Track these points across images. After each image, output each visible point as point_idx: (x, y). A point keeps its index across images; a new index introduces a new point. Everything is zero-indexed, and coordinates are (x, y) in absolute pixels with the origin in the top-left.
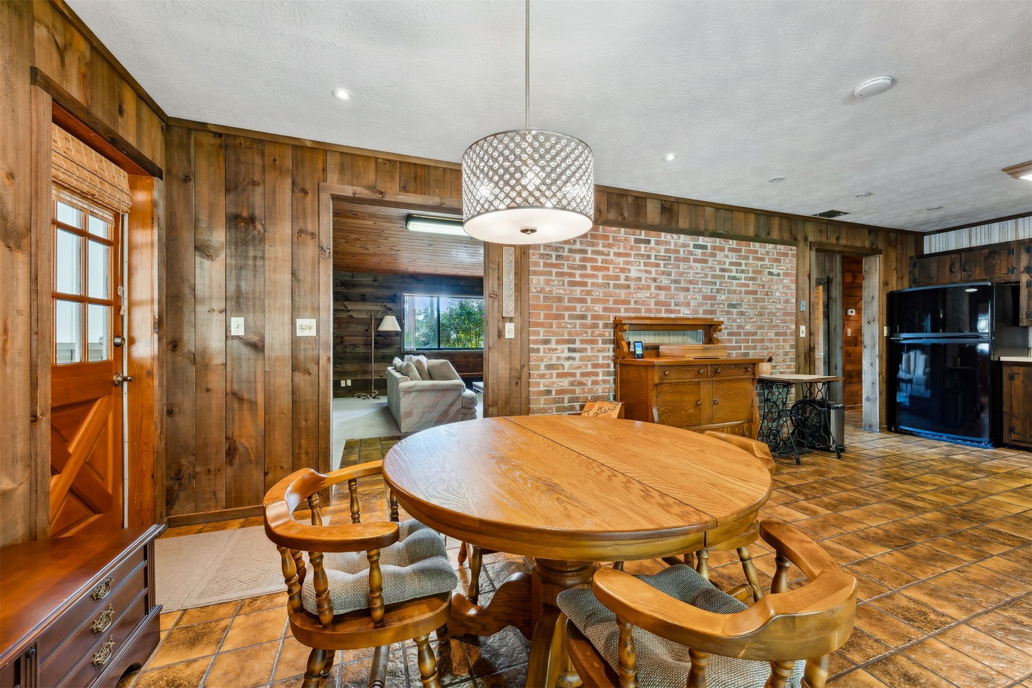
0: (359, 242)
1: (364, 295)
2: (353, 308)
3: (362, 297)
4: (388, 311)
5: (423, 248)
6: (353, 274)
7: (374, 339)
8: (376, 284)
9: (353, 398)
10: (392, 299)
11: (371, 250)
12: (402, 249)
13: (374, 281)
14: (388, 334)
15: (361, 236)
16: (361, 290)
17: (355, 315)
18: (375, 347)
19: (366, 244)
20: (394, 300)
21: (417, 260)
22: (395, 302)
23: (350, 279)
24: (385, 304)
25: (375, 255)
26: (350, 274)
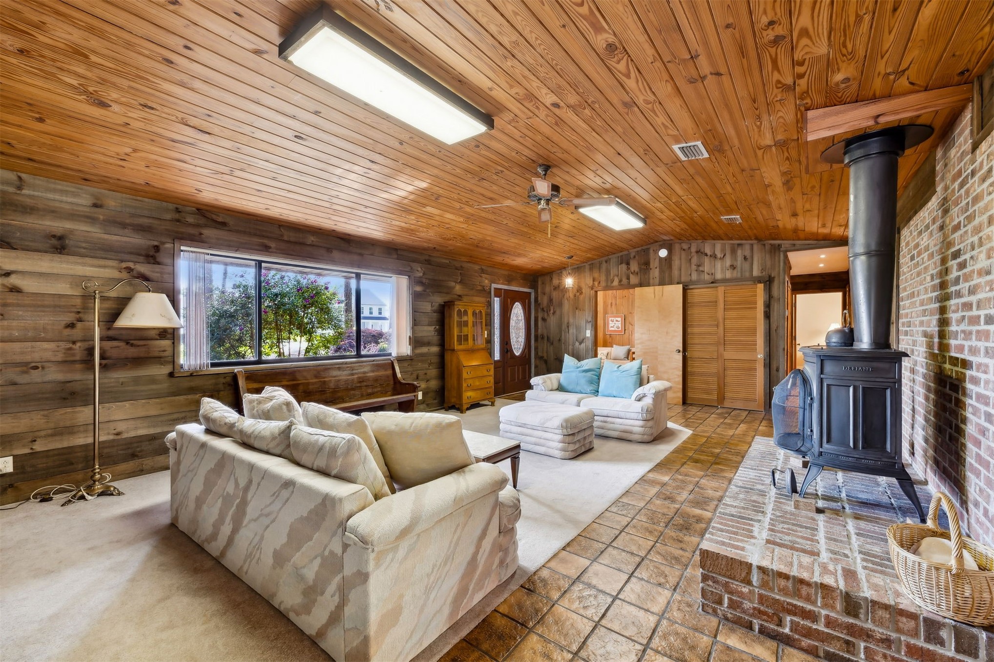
0: (81, 69)
1: (61, 238)
2: (20, 268)
3: (54, 241)
4: (147, 282)
5: (277, 140)
6: (20, 178)
7: (101, 349)
8: (100, 214)
9: (27, 506)
10: (147, 256)
11: (116, 114)
12: (216, 130)
13: (95, 205)
14: (139, 335)
15: (95, 43)
16: (48, 223)
17: (28, 285)
18: (100, 364)
19: (103, 82)
20: (154, 257)
21: (238, 173)
22: (159, 263)
23: (11, 189)
24: (131, 265)
25: (123, 130)
26: (11, 176)
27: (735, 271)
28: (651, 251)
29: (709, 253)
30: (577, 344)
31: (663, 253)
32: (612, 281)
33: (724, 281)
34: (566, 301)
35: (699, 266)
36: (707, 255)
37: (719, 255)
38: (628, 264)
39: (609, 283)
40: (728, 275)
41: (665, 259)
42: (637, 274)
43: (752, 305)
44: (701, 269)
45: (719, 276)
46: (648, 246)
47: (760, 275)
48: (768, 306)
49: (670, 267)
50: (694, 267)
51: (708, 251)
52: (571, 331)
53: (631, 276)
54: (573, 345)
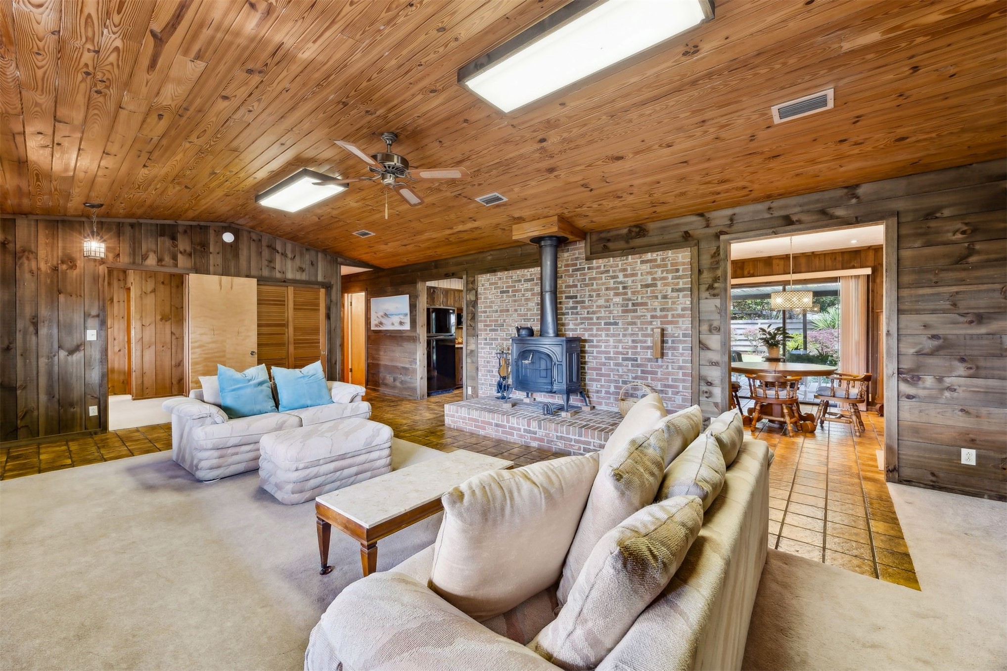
27: (304, 274)
28: (212, 232)
29: (280, 250)
30: (63, 354)
31: (228, 237)
32: (145, 257)
33: (294, 282)
34: (28, 276)
35: (270, 262)
36: (278, 253)
37: (290, 255)
38: (174, 238)
39: (139, 260)
40: (299, 276)
41: (231, 245)
42: (190, 255)
43: (315, 308)
44: (272, 265)
45: (290, 275)
46: (208, 224)
47: (323, 281)
48: (328, 308)
49: (236, 256)
50: (265, 263)
51: (279, 247)
52: (43, 331)
53: (180, 257)
54: (50, 357)
